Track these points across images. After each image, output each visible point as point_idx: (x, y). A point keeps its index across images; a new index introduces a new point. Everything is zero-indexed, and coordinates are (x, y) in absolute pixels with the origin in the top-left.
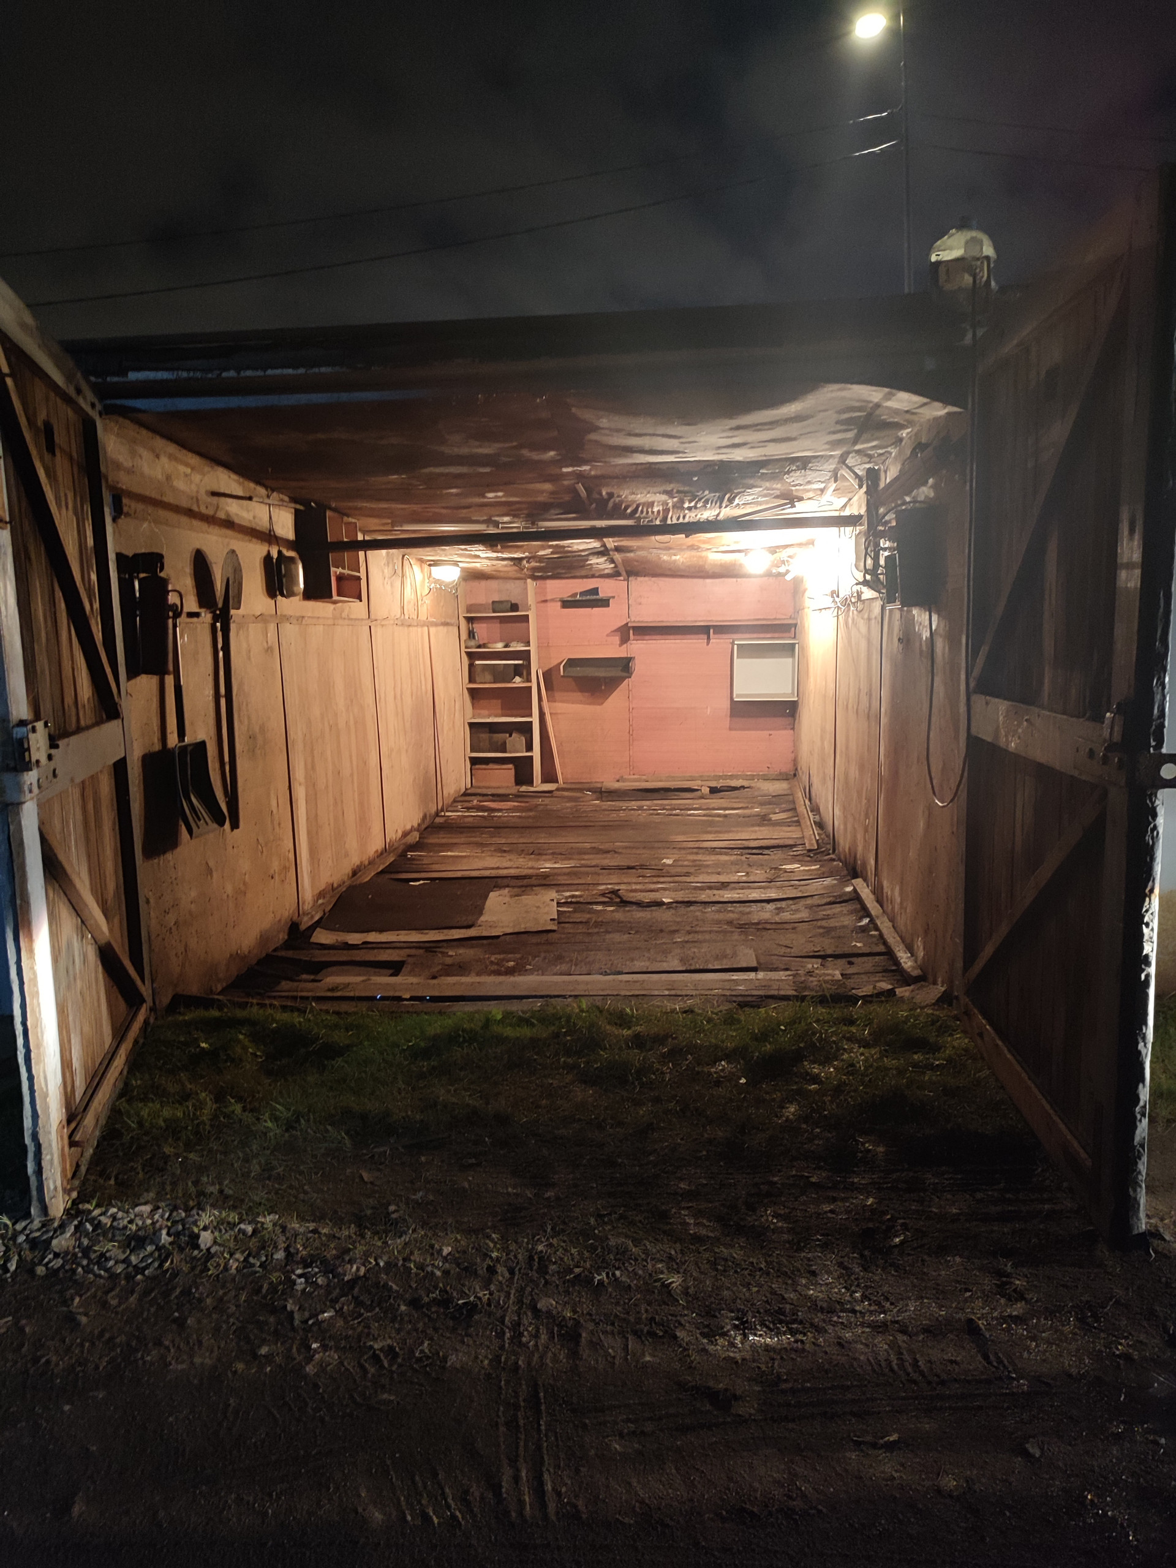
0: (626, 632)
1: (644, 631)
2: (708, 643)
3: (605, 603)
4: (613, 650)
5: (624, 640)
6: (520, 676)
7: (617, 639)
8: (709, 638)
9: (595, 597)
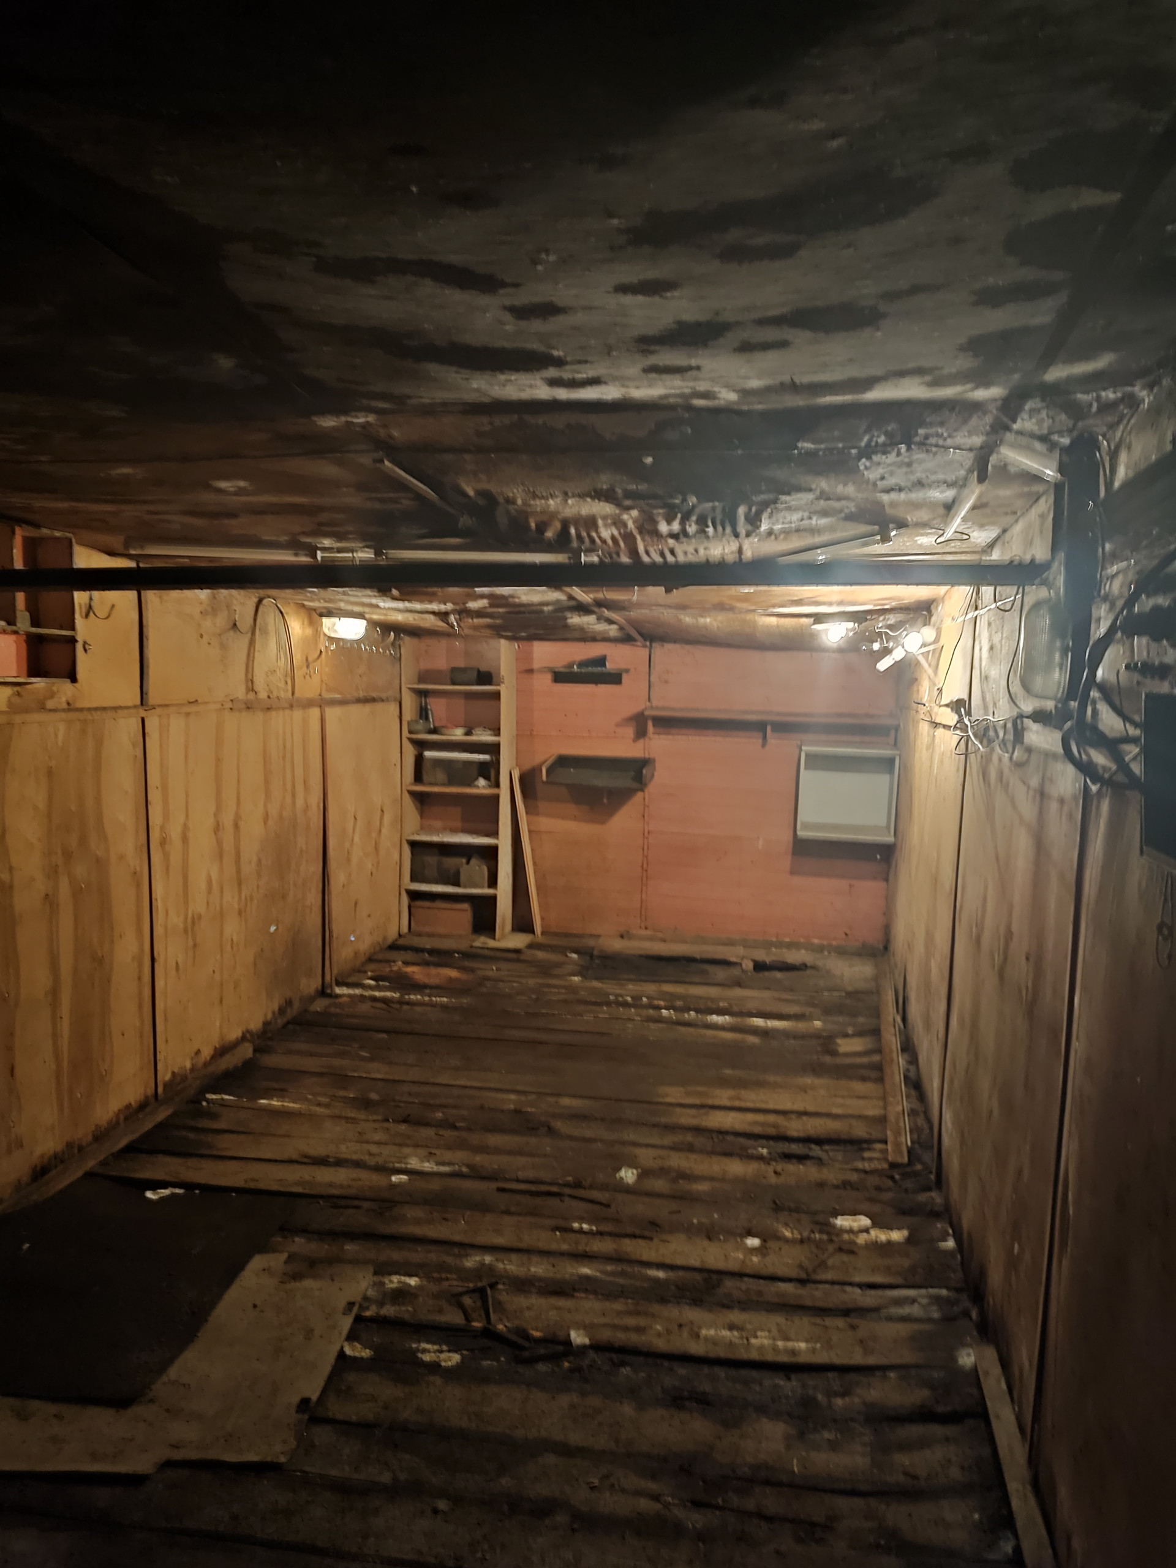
0: (640, 724)
1: (668, 723)
2: (764, 745)
3: (615, 679)
4: (624, 747)
5: (641, 734)
6: (487, 778)
7: (630, 731)
8: (765, 737)
9: (599, 669)
